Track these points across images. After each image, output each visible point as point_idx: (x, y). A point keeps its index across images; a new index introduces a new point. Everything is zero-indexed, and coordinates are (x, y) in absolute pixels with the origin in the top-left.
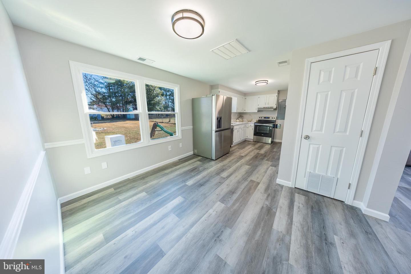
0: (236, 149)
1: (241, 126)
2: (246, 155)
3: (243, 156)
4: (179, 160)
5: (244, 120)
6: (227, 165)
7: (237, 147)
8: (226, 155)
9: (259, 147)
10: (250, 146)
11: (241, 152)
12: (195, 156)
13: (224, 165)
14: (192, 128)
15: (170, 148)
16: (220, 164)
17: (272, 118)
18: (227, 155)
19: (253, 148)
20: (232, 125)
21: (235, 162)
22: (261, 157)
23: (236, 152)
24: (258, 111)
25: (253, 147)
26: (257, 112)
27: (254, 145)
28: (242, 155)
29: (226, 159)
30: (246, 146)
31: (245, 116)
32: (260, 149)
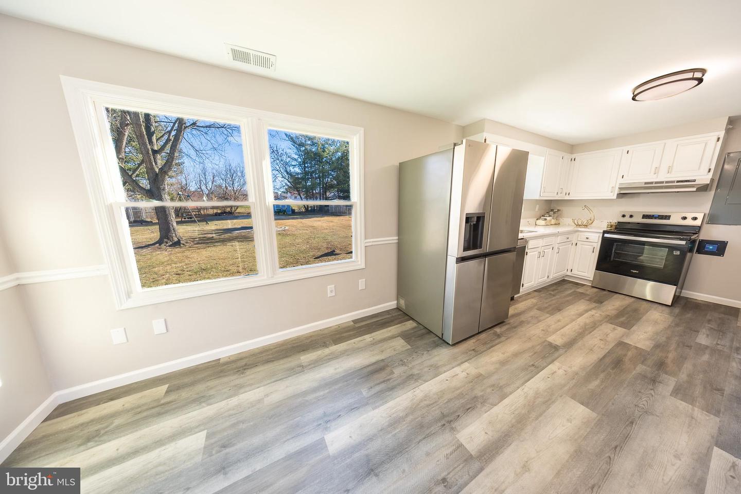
0: (530, 309)
1: (553, 238)
2: (570, 344)
3: (556, 348)
4: (355, 321)
5: (562, 220)
6: (490, 375)
7: (534, 301)
8: (491, 332)
9: (621, 313)
10: (581, 306)
11: (549, 326)
12: (401, 314)
13: (479, 378)
14: (397, 241)
15: (331, 291)
16: (466, 365)
17: (685, 218)
18: (498, 330)
19: (596, 314)
20: (521, 236)
21: (525, 368)
22: (640, 368)
23: (528, 323)
24: (621, 195)
25: (593, 308)
26: (615, 197)
27: (600, 301)
28: (551, 339)
29: (489, 346)
30: (569, 303)
31: (565, 210)
32: (627, 325)
